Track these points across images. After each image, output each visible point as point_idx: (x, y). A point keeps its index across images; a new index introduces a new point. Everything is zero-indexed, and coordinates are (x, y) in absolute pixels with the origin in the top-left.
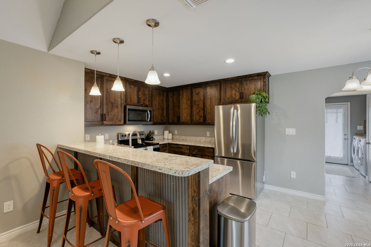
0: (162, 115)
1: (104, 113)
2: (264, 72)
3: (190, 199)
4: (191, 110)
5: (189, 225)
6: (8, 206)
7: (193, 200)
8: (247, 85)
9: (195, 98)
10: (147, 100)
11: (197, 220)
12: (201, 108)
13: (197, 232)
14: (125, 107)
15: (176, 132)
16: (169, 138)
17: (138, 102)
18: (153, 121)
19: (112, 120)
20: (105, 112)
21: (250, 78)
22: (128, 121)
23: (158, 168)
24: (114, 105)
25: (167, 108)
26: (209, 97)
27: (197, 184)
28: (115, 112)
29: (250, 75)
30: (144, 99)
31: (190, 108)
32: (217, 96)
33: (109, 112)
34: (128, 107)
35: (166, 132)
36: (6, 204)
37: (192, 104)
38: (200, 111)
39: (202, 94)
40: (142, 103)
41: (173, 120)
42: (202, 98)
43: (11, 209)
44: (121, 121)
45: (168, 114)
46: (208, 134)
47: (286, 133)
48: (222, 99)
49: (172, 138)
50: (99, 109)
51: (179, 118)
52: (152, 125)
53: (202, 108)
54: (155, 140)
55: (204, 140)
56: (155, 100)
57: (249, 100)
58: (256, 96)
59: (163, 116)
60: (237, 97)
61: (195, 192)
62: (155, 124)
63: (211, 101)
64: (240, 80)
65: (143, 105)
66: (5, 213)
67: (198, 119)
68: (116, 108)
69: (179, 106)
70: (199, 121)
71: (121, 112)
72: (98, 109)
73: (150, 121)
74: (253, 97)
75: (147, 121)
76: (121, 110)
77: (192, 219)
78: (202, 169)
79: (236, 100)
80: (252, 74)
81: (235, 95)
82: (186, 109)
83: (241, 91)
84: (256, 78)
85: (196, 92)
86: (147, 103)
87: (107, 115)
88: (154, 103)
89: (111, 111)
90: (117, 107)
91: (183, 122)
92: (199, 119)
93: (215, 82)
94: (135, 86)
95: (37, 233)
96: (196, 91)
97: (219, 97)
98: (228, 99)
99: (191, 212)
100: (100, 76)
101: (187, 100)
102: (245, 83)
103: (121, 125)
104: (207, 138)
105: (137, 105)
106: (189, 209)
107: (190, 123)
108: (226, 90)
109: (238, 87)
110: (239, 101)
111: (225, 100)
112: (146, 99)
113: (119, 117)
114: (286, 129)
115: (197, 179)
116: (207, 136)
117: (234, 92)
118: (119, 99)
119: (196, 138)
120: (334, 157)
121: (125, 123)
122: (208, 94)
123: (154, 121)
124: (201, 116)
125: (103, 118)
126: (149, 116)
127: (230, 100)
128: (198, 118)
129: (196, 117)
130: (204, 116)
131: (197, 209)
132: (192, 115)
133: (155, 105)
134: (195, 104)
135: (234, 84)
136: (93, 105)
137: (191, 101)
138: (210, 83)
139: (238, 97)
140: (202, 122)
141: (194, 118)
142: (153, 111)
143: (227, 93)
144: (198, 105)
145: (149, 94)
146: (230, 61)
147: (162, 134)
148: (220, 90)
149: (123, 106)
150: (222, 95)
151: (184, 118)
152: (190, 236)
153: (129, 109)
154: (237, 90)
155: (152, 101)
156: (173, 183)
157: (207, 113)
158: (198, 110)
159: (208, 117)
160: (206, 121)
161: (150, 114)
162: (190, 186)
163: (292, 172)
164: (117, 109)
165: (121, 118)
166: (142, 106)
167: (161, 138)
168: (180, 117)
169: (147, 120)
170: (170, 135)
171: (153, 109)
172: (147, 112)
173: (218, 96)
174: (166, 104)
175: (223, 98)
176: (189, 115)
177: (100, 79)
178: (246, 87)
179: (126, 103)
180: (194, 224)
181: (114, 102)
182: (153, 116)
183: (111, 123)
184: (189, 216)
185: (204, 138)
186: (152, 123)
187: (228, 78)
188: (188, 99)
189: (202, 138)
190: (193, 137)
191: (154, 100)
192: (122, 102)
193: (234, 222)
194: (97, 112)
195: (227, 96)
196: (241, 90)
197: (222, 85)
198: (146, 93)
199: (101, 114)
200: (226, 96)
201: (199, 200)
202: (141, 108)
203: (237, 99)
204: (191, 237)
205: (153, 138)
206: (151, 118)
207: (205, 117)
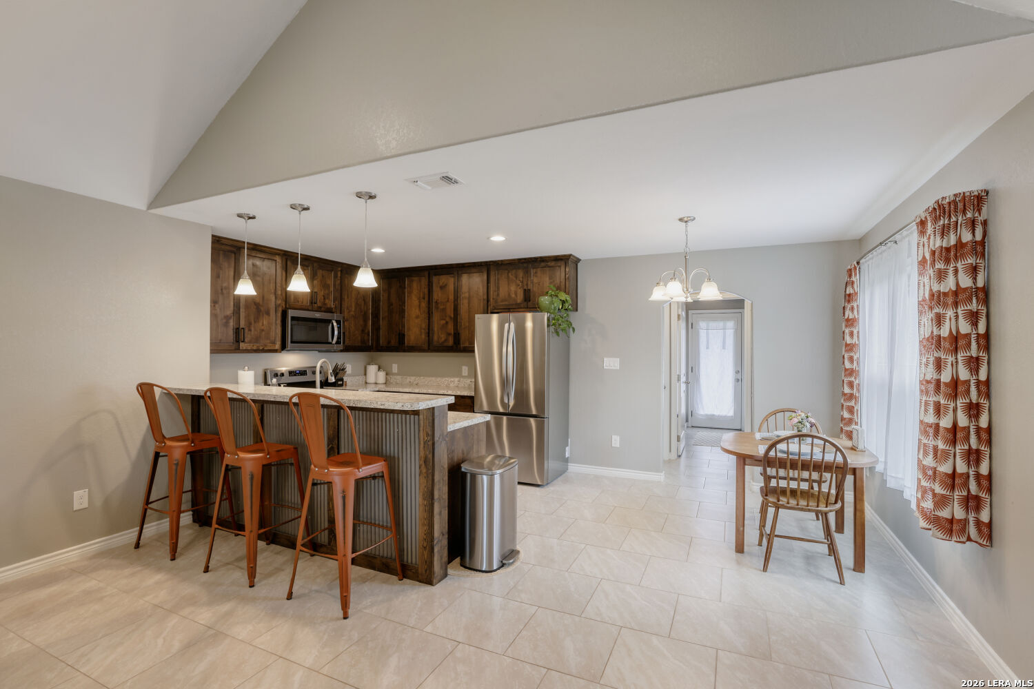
0: (363, 331)
1: (241, 327)
2: (565, 256)
3: (422, 446)
4: (429, 320)
5: (420, 479)
6: (80, 499)
7: (426, 446)
8: (536, 276)
9: (437, 295)
10: (332, 297)
11: (431, 471)
12: (450, 317)
13: (430, 486)
14: (284, 314)
15: (395, 368)
16: (378, 382)
17: (312, 303)
18: (344, 343)
19: (257, 340)
20: (242, 324)
21: (543, 264)
22: (292, 342)
23: (379, 403)
24: (262, 309)
25: (376, 316)
26: (467, 295)
27: (431, 424)
28: (263, 323)
29: (541, 257)
30: (324, 296)
31: (427, 315)
32: (481, 293)
33: (250, 324)
34: (291, 313)
35: (372, 369)
36: (77, 494)
37: (430, 307)
38: (447, 323)
39: (451, 287)
40: (319, 304)
41: (389, 342)
42: (451, 297)
43: (86, 505)
44: (274, 343)
45: (376, 328)
46: (465, 370)
47: (605, 368)
48: (491, 299)
49: (384, 382)
50: (230, 318)
51: (401, 337)
52: (341, 351)
53: (452, 316)
54: (346, 385)
55: (456, 382)
56: (348, 297)
57: (538, 304)
58: (550, 298)
59: (366, 331)
60: (518, 297)
61: (428, 435)
62: (347, 349)
63: (469, 303)
64: (525, 265)
65: (323, 309)
66: (76, 511)
67: (443, 339)
68: (265, 315)
69: (403, 311)
70: (446, 344)
71: (276, 324)
72: (227, 318)
73: (338, 342)
74: (544, 300)
75: (331, 343)
76: (276, 320)
77: (424, 471)
78: (438, 405)
79: (516, 304)
80: (546, 257)
81: (516, 294)
82: (417, 317)
83: (525, 287)
84: (552, 264)
85: (439, 283)
86: (331, 304)
87: (246, 331)
88: (345, 304)
89: (255, 322)
90: (268, 313)
91: (411, 345)
92: (446, 340)
93: (478, 266)
94: (305, 268)
95: (135, 548)
96: (439, 280)
97: (485, 297)
98: (502, 301)
99: (422, 462)
100: (232, 249)
101: (419, 299)
102: (533, 271)
103: (275, 351)
104: (462, 379)
105: (310, 309)
106: (420, 459)
107: (426, 347)
108: (498, 283)
109: (521, 279)
110: (522, 306)
111: (496, 302)
112: (328, 294)
113: (272, 334)
114: (605, 359)
115: (431, 418)
116: (463, 374)
117: (513, 288)
118: (271, 296)
119: (439, 379)
120: (719, 416)
121: (284, 347)
122: (465, 289)
123: (346, 344)
124: (449, 334)
125: (238, 335)
126: (336, 333)
127: (507, 303)
128: (443, 337)
129: (439, 336)
130: (454, 334)
131: (430, 456)
132: (430, 332)
133: (348, 308)
134: (437, 308)
135: (514, 271)
136: (218, 310)
137: (429, 302)
138: (468, 266)
139: (520, 298)
140: (452, 347)
141: (435, 338)
142: (344, 322)
143: (501, 289)
144: (444, 310)
145: (335, 285)
146: (498, 238)
147: (363, 372)
148: (488, 283)
149: (280, 310)
150: (492, 293)
151: (412, 338)
152: (421, 494)
153: (293, 318)
154: (519, 285)
155: (342, 299)
156: (398, 428)
157: (463, 327)
158: (444, 322)
159: (464, 335)
160: (459, 343)
161: (338, 327)
162: (421, 429)
163: (614, 437)
164: (267, 316)
165: (275, 338)
166: (319, 310)
167: (361, 383)
168: (404, 335)
169: (330, 340)
170: (382, 375)
171: (344, 318)
172: (331, 325)
173: (483, 295)
174: (372, 307)
175: (493, 299)
176: (423, 331)
177: (233, 255)
178: (535, 280)
179: (286, 305)
180: (427, 477)
181: (261, 303)
182: (344, 333)
183: (255, 348)
184: (420, 468)
185: (457, 379)
186: (341, 346)
187: (502, 261)
188: (422, 296)
189: (452, 380)
190: (433, 379)
191: (346, 297)
192: (279, 302)
193: (485, 477)
194: (226, 325)
195: (500, 295)
196: (527, 285)
197: (492, 273)
198: (329, 282)
199: (235, 327)
200: (498, 295)
201: (433, 444)
202: (318, 315)
203: (519, 301)
204: (424, 495)
205: (342, 380)
206: (339, 338)
207: (457, 336)
